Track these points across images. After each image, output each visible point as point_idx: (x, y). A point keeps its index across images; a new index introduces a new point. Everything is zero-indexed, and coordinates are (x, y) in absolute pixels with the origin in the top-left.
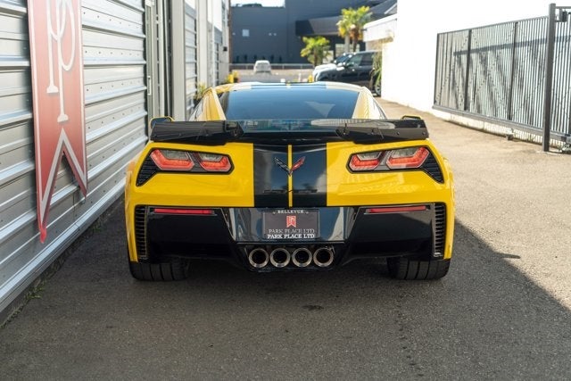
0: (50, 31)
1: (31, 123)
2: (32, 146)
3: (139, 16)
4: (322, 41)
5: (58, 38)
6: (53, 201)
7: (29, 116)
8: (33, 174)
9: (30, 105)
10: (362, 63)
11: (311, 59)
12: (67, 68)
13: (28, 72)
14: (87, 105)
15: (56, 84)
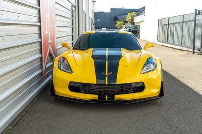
0: (47, 15)
1: (41, 42)
2: (41, 49)
3: (71, 12)
4: (122, 22)
5: (49, 17)
6: (47, 66)
7: (40, 40)
8: (41, 58)
9: (41, 37)
10: (134, 28)
11: (118, 27)
12: (51, 26)
13: (40, 27)
14: (57, 38)
15: (48, 31)
